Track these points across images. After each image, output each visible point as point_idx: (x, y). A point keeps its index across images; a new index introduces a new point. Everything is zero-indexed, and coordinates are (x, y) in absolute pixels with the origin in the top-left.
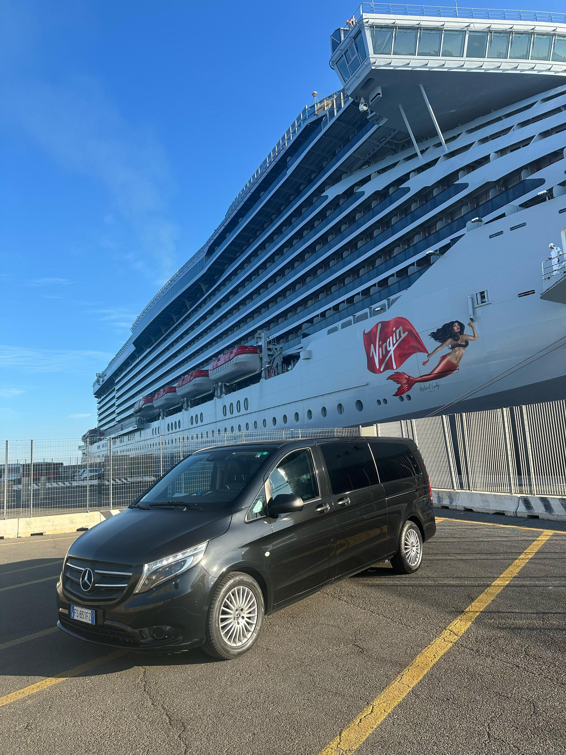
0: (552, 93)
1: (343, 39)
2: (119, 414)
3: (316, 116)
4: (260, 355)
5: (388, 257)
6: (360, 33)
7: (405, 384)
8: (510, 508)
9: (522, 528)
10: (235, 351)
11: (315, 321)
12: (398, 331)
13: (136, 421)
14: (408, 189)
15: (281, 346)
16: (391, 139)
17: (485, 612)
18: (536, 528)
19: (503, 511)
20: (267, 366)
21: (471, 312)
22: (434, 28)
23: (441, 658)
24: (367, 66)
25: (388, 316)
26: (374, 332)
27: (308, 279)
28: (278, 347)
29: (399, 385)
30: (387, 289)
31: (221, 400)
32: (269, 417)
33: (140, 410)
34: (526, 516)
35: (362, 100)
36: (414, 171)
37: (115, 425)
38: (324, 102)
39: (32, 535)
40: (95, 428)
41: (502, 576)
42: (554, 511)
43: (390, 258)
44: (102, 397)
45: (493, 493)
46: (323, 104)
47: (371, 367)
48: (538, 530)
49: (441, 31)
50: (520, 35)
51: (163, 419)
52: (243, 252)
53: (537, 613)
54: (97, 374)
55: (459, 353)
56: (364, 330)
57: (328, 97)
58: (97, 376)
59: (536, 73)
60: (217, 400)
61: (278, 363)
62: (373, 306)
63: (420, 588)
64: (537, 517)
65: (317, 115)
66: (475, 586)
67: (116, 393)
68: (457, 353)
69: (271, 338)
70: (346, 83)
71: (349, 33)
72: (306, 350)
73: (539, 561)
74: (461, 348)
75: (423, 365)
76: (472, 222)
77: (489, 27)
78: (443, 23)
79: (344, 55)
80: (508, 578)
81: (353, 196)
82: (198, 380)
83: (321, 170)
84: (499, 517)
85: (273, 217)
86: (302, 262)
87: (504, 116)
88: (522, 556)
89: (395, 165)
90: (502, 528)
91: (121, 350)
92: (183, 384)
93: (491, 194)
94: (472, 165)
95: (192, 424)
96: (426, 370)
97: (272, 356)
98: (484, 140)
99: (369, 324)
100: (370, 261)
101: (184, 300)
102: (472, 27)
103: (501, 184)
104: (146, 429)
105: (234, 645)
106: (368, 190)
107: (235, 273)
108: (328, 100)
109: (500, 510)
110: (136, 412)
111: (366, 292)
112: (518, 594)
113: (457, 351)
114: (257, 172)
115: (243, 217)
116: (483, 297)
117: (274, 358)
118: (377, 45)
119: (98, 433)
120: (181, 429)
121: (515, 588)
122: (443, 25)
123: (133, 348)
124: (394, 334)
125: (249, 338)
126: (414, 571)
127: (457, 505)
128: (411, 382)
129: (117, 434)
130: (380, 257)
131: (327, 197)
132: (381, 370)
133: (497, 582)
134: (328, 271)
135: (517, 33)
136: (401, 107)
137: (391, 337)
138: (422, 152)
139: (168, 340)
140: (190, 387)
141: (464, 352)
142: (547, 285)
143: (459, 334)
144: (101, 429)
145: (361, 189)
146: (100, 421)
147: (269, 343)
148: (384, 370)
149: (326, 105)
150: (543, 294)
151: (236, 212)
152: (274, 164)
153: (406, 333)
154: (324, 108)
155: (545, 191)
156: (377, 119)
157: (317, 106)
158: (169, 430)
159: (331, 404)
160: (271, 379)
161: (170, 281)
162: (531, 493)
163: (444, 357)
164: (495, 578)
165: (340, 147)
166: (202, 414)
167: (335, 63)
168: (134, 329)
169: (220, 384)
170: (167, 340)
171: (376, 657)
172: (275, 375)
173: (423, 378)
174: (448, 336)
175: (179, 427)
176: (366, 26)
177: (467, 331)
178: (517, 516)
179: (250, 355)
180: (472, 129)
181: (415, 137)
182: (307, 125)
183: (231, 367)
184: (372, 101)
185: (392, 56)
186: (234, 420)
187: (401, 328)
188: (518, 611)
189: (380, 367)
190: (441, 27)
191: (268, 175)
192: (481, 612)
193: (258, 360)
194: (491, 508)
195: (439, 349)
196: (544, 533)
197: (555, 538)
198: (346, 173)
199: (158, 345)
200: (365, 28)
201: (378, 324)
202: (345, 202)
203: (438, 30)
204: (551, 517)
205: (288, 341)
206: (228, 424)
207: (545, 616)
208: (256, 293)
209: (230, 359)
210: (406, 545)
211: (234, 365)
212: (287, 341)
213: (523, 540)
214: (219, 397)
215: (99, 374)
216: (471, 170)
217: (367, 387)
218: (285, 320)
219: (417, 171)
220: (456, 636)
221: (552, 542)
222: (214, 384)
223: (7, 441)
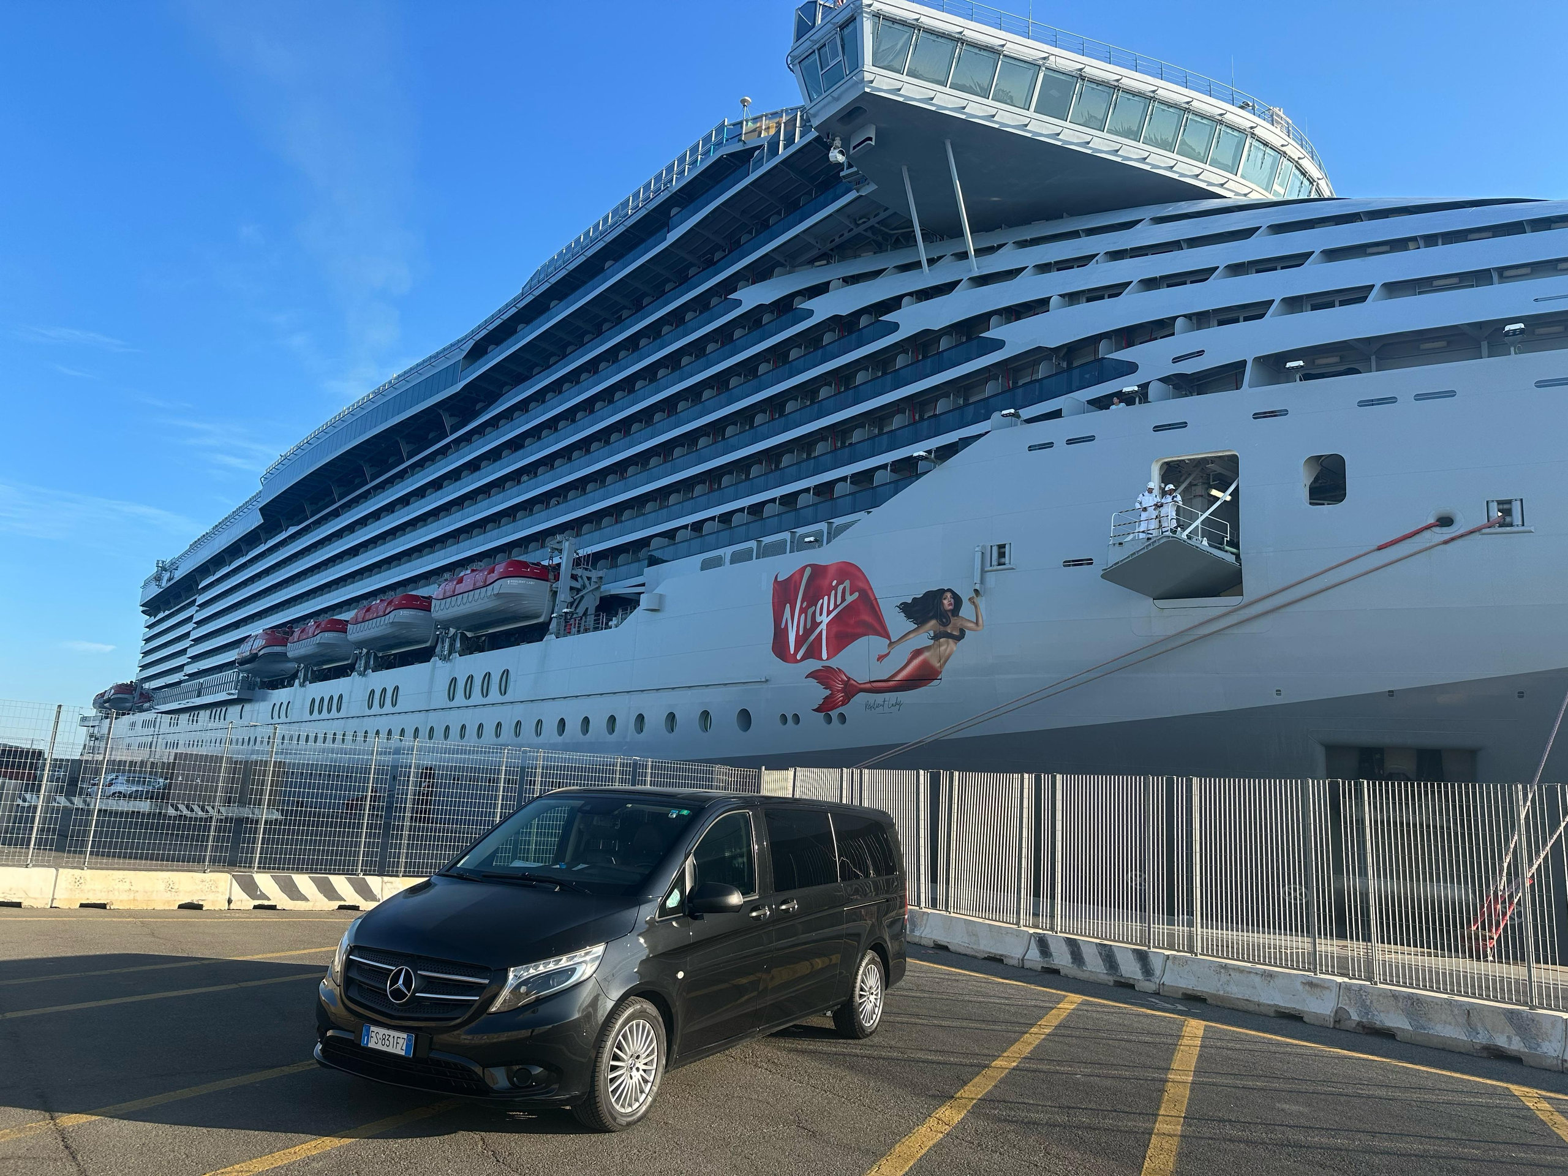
0: (1168, 211)
1: (819, 22)
2: (195, 658)
3: (741, 143)
4: (554, 586)
5: (839, 442)
6: (852, 21)
7: (838, 691)
8: (1013, 951)
9: (1033, 987)
10: (500, 568)
11: (679, 536)
12: (841, 588)
13: (238, 681)
14: (894, 327)
15: (601, 574)
16: (878, 223)
17: (984, 1099)
18: (1055, 989)
19: (1002, 955)
20: (565, 610)
21: (977, 579)
22: (987, 46)
23: (930, 1149)
24: (856, 83)
25: (827, 556)
26: (795, 582)
27: (677, 452)
28: (594, 574)
29: (828, 692)
30: (830, 503)
31: (448, 665)
32: (551, 717)
33: (253, 658)
34: (1039, 969)
35: (838, 142)
36: (910, 294)
37: (180, 682)
38: (762, 120)
39: (82, 906)
40: (132, 682)
41: (1005, 1054)
42: (1087, 963)
43: (843, 446)
44: (161, 615)
45: (987, 922)
46: (758, 125)
47: (780, 647)
48: (1059, 992)
49: (998, 55)
50: (1130, 97)
51: (303, 686)
52: (547, 367)
53: (1059, 1107)
54: (158, 561)
55: (946, 649)
56: (777, 576)
57: (771, 114)
58: (158, 567)
59: (1148, 168)
60: (440, 663)
61: (587, 609)
62: (800, 531)
63: (881, 1061)
64: (1056, 972)
65: (745, 143)
66: (966, 1065)
67: (197, 611)
68: (943, 648)
69: (581, 553)
70: (813, 104)
71: (834, 14)
72: (654, 592)
73: (1061, 1039)
74: (950, 640)
75: (878, 660)
76: (1003, 416)
77: (1081, 70)
78: (1004, 42)
79: (816, 51)
80: (1015, 1059)
81: (790, 315)
82: (404, 615)
83: (734, 247)
84: (994, 965)
85: (625, 313)
86: (669, 416)
87: (1084, 231)
88: (1034, 1030)
89: (877, 274)
90: (999, 983)
91: (226, 518)
92: (367, 618)
93: (1042, 371)
94: (1017, 308)
95: (370, 707)
96: (882, 671)
97: (578, 591)
98: (1044, 268)
99: (787, 565)
100: (805, 443)
101: (398, 439)
102: (1052, 62)
103: (1062, 354)
104: (257, 701)
105: (623, 1110)
106: (822, 309)
107: (523, 406)
108: (770, 118)
109: (997, 952)
110: (243, 662)
111: (789, 500)
112: (1031, 1081)
113: (942, 645)
114: (606, 219)
115: (561, 300)
116: (1002, 555)
117: (583, 597)
118: (880, 50)
119: (136, 694)
120: (342, 714)
121: (1025, 1072)
122: (1003, 46)
123: (257, 520)
124: (833, 592)
125: (532, 545)
126: (868, 1036)
127: (923, 935)
128: (851, 690)
129: (184, 702)
130: (824, 439)
131: (738, 303)
132: (799, 657)
133: (997, 1063)
134: (720, 445)
135: (1127, 91)
136: (905, 170)
137: (826, 598)
138: (931, 262)
139: (344, 516)
140: (380, 628)
141: (955, 649)
142: (1116, 556)
143: (950, 614)
144: (146, 686)
145: (807, 305)
146: (144, 667)
147: (577, 562)
148: (803, 659)
149: (764, 127)
150: (1106, 569)
151: (547, 286)
152: (643, 212)
153: (856, 595)
154: (760, 133)
155: (1136, 388)
156: (859, 181)
157: (747, 125)
158: (311, 713)
159: (688, 707)
160: (569, 638)
161: (374, 392)
162: (1052, 929)
163: (917, 653)
164: (995, 1057)
165: (779, 213)
166: (397, 688)
167: (797, 61)
168: (269, 478)
169: (452, 631)
170: (340, 515)
171: (836, 1143)
172: (579, 632)
173: (875, 684)
174: (931, 614)
175: (339, 710)
176: (867, 12)
177: (966, 611)
178: (1023, 967)
179: (532, 582)
180: (1026, 241)
181: (921, 230)
182: (723, 156)
183: (486, 600)
184: (854, 148)
185: (905, 78)
186: (470, 711)
187: (847, 583)
188: (1032, 1102)
189: (797, 650)
190: (1000, 48)
191: (626, 230)
192: (979, 1099)
193: (548, 595)
194: (982, 947)
195: (911, 636)
196: (1068, 998)
197: (1085, 1008)
198: (782, 265)
199: (318, 523)
200: (864, 15)
201: (805, 568)
202: (772, 321)
203: (994, 52)
204: (1079, 974)
205: (617, 567)
206: (454, 720)
207: (1071, 1112)
208: (563, 457)
209: (487, 583)
210: (862, 989)
211: (494, 598)
212: (614, 565)
213: (1035, 1006)
214: (445, 659)
215: (163, 562)
216: (1013, 318)
217: (765, 686)
218: (617, 522)
219: (917, 295)
220: (947, 1126)
221: (1080, 1013)
222: (439, 629)
223: (60, 706)
